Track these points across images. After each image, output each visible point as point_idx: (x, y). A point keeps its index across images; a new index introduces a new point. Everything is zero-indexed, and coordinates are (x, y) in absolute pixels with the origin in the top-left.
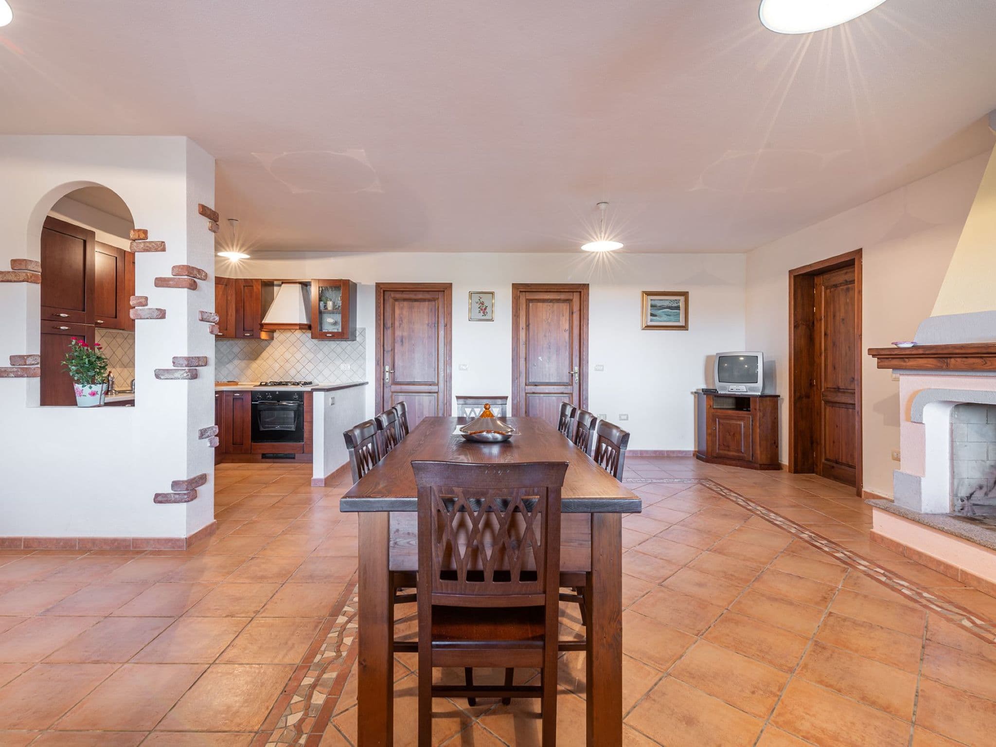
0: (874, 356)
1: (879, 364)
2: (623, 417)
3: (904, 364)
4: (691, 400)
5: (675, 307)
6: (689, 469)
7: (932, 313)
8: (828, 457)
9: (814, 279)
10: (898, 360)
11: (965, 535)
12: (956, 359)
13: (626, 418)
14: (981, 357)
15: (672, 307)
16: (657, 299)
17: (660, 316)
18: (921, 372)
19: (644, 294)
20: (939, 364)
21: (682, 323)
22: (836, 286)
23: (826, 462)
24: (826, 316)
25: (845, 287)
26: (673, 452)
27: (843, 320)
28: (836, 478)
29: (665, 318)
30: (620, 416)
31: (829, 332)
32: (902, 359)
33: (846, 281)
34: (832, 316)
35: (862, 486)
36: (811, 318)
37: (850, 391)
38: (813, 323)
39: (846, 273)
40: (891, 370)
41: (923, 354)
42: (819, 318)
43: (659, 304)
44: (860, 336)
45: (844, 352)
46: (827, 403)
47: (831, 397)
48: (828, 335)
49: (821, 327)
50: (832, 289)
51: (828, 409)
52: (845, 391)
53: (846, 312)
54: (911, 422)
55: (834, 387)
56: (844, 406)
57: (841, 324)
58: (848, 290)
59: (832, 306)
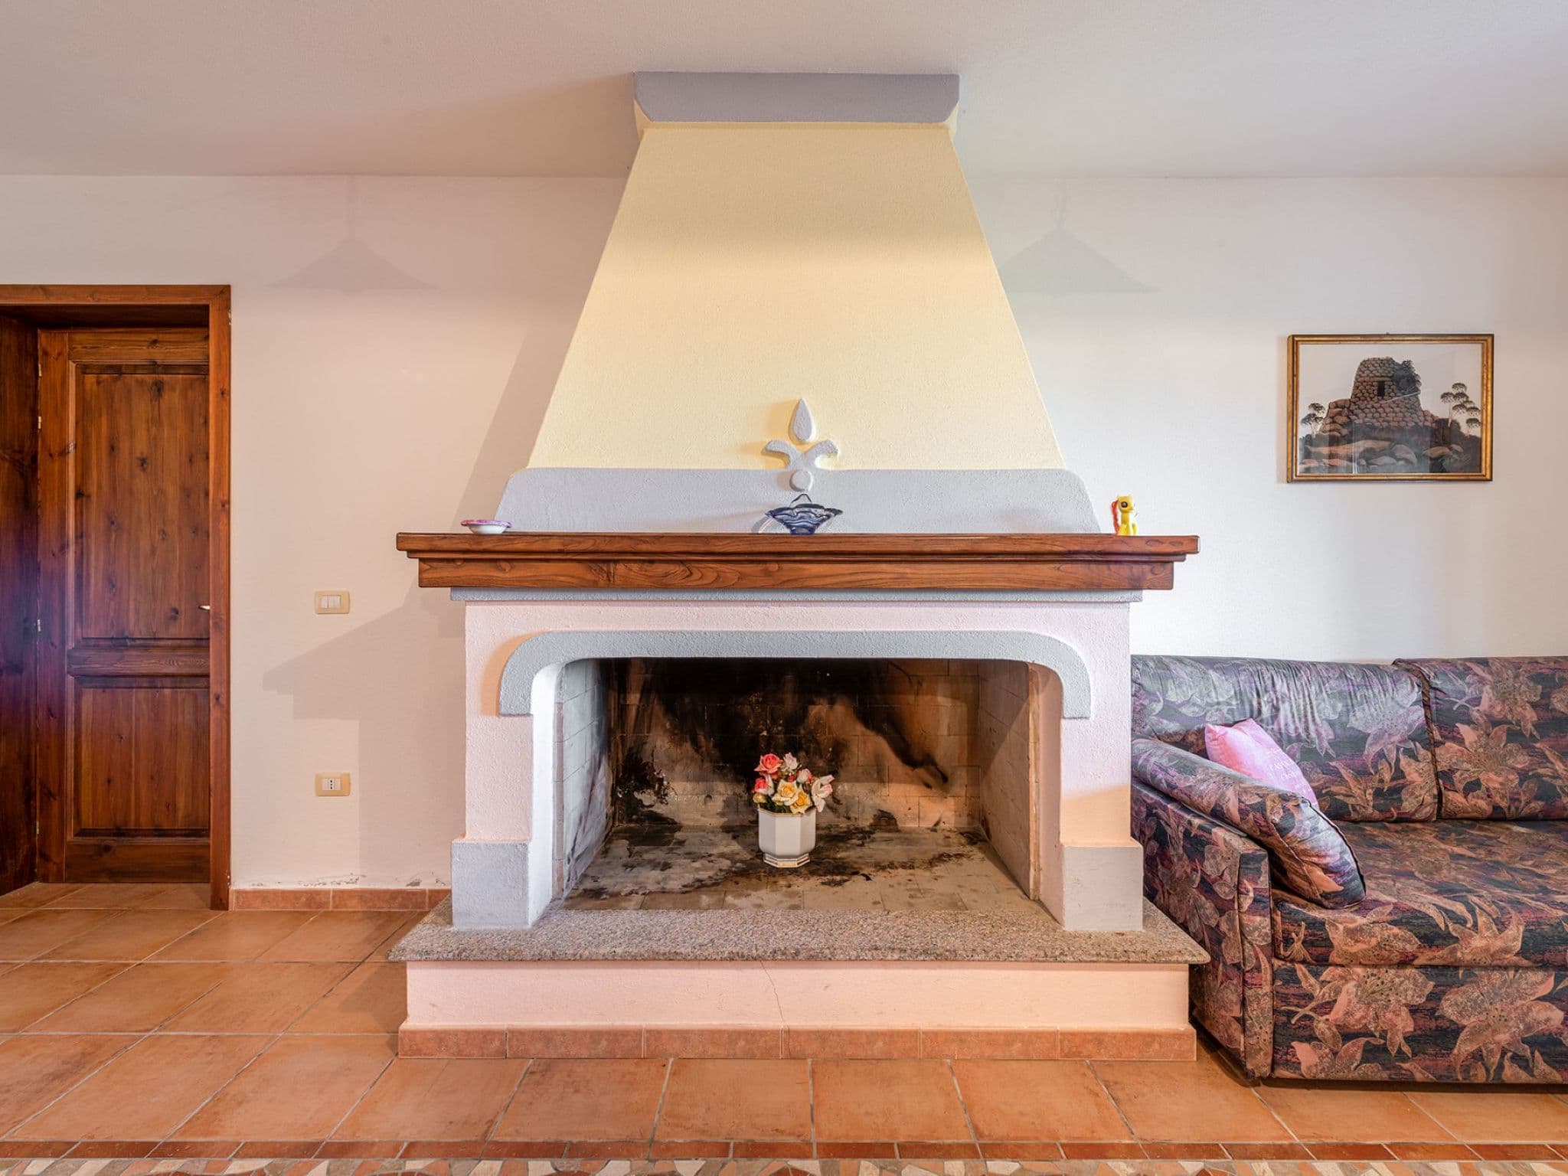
0: (411, 553)
1: (425, 575)
3: (501, 575)
7: (531, 461)
8: (88, 822)
9: (35, 337)
10: (488, 565)
11: (662, 951)
12: (629, 565)
14: (682, 562)
18: (547, 596)
20: (590, 577)
22: (118, 370)
23: (80, 839)
24: (83, 445)
25: (149, 378)
27: (143, 462)
28: (116, 875)
31: (93, 489)
32: (493, 564)
33: (154, 363)
34: (104, 447)
35: (230, 880)
36: (27, 443)
37: (162, 643)
38: (34, 459)
39: (155, 342)
40: (449, 589)
41: (560, 552)
42: (55, 448)
44: (226, 505)
45: (144, 544)
46: (84, 679)
47: (103, 663)
48: (89, 497)
49: (63, 472)
50: (105, 376)
51: (88, 697)
52: (148, 645)
53: (154, 442)
54: (499, 714)
55: (112, 634)
56: (145, 683)
57: (138, 471)
58: (159, 388)
59: (104, 420)
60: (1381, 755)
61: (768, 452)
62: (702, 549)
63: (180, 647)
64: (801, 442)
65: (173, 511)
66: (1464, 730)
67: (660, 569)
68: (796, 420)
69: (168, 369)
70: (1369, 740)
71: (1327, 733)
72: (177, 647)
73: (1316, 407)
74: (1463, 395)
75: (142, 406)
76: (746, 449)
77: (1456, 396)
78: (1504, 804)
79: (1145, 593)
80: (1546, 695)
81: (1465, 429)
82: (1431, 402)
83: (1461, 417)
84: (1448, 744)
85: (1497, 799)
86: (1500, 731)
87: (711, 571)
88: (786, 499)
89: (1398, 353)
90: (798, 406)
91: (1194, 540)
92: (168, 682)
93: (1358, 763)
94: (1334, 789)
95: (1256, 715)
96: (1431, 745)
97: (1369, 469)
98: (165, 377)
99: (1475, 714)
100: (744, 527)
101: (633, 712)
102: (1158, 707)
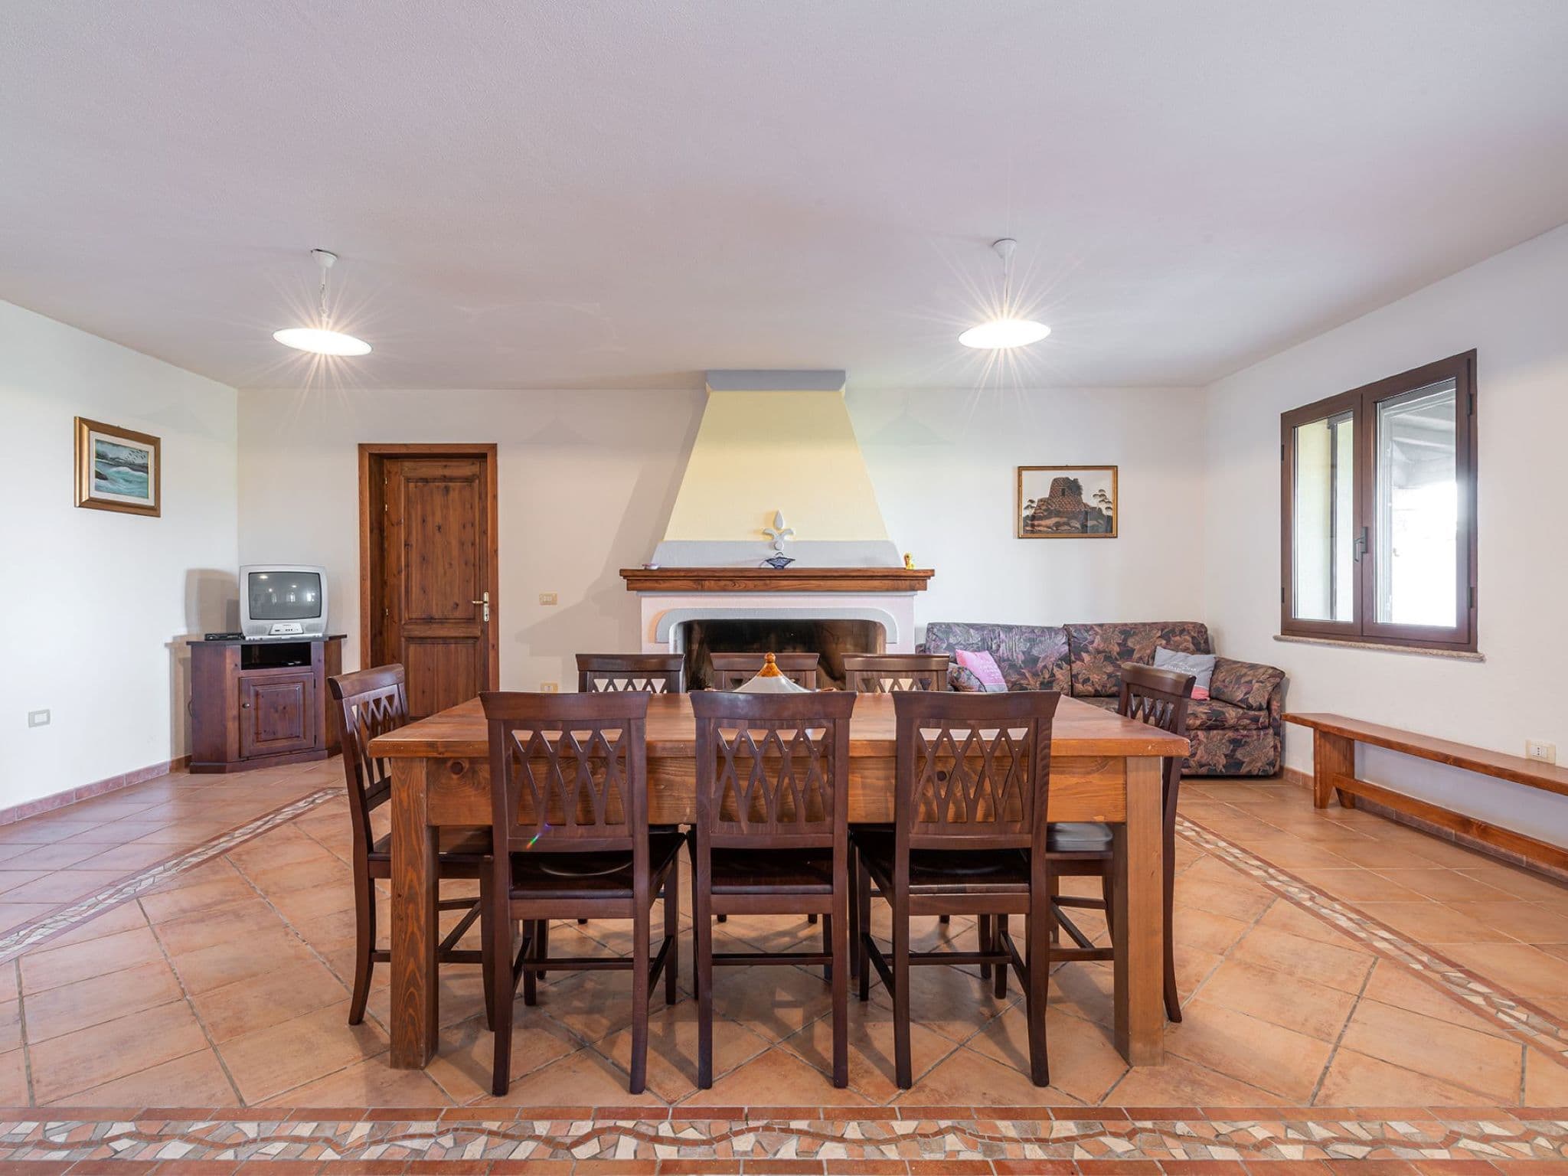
0: (625, 577)
1: (629, 586)
2: (38, 719)
3: (659, 585)
4: (164, 660)
5: (140, 465)
6: (161, 803)
7: (665, 538)
9: (384, 464)
10: (654, 581)
12: (710, 581)
13: (45, 719)
15: (134, 464)
16: (110, 441)
17: (114, 481)
19: (85, 428)
20: (694, 586)
21: (150, 502)
22: (426, 480)
24: (408, 519)
25: (443, 484)
26: (137, 774)
27: (439, 528)
29: (123, 486)
30: (32, 715)
31: (413, 541)
32: (656, 581)
33: (445, 476)
34: (419, 520)
36: (382, 519)
37: (452, 621)
38: (383, 527)
39: (446, 466)
40: (640, 591)
41: (684, 576)
42: (395, 520)
43: (112, 453)
44: (496, 551)
45: (441, 570)
46: (411, 639)
47: (419, 631)
48: (412, 546)
49: (399, 534)
50: (419, 484)
51: (412, 648)
52: (443, 621)
53: (445, 518)
54: (656, 642)
55: (423, 616)
56: (441, 641)
57: (437, 532)
58: (447, 489)
59: (419, 506)
60: (1045, 667)
61: (765, 533)
62: (741, 575)
63: (459, 623)
64: (778, 529)
65: (455, 552)
66: (1084, 655)
67: (722, 583)
68: (776, 520)
69: (452, 479)
70: (1041, 660)
71: (1021, 657)
72: (459, 622)
73: (1032, 501)
74: (1104, 495)
75: (438, 499)
76: (755, 532)
77: (1100, 496)
78: (1099, 689)
79: (919, 592)
80: (1125, 640)
81: (1105, 512)
82: (1089, 499)
83: (1103, 506)
84: (1078, 662)
85: (1097, 686)
86: (1102, 656)
87: (743, 584)
88: (772, 554)
89: (1071, 475)
90: (777, 514)
91: (933, 571)
92: (452, 641)
93: (1034, 670)
94: (1022, 682)
95: (989, 649)
96: (1070, 663)
97: (1057, 532)
98: (451, 484)
99: (1090, 648)
100: (755, 566)
101: (695, 653)
102: (944, 646)
